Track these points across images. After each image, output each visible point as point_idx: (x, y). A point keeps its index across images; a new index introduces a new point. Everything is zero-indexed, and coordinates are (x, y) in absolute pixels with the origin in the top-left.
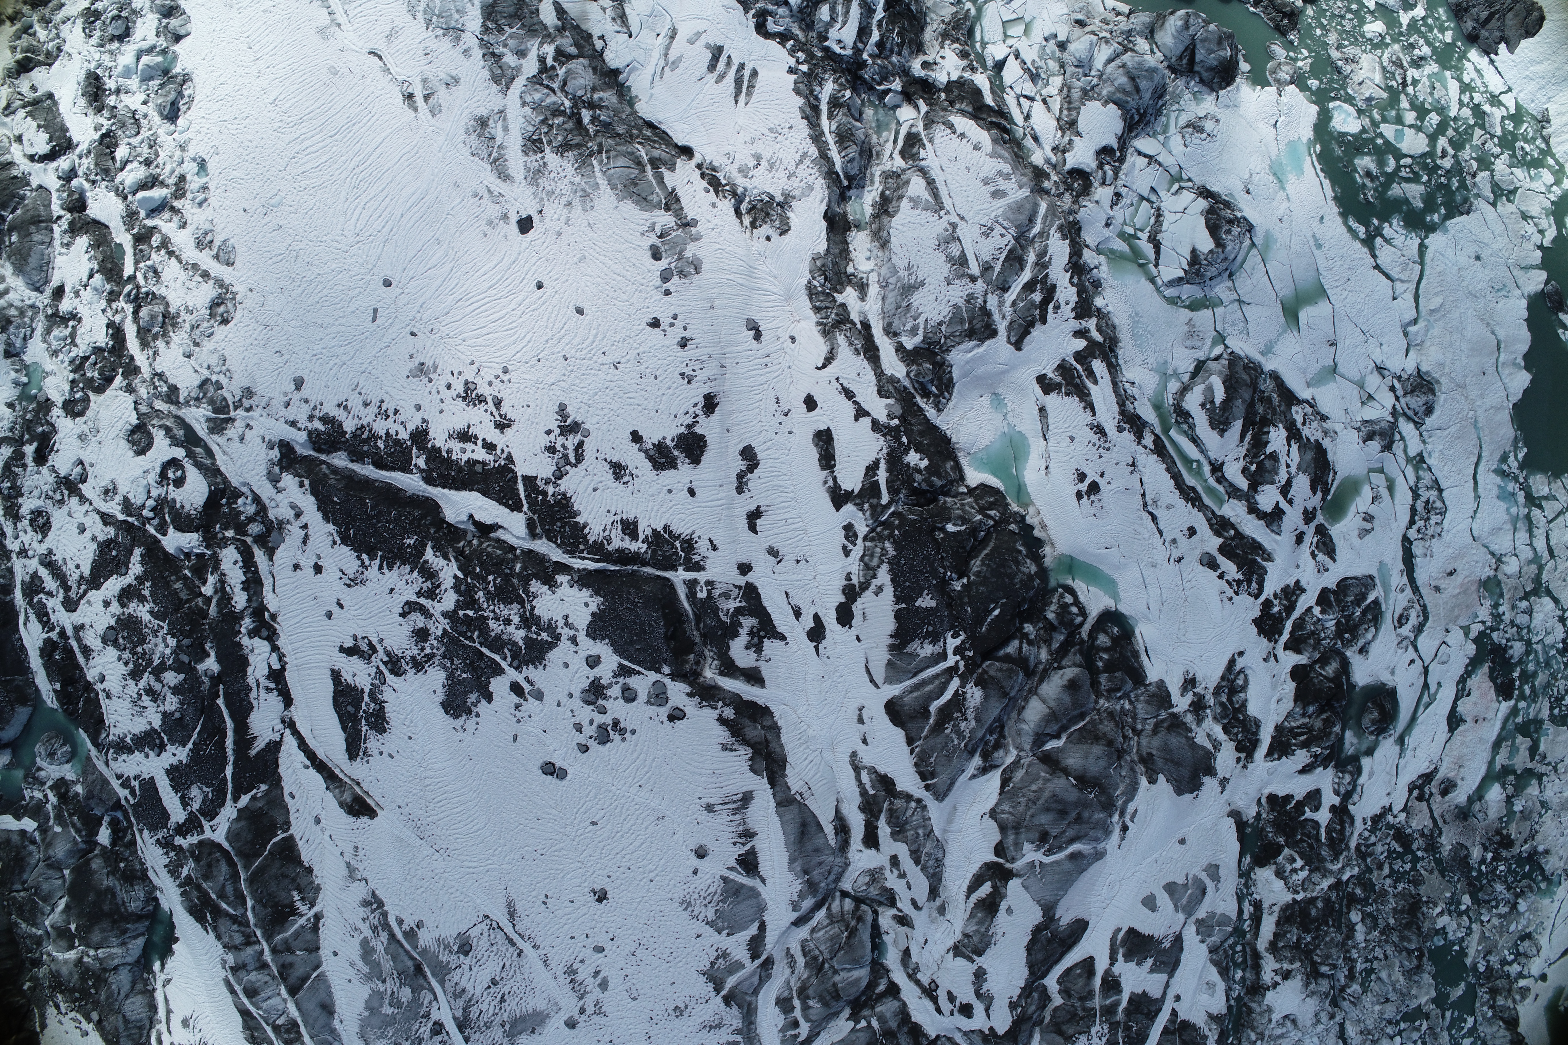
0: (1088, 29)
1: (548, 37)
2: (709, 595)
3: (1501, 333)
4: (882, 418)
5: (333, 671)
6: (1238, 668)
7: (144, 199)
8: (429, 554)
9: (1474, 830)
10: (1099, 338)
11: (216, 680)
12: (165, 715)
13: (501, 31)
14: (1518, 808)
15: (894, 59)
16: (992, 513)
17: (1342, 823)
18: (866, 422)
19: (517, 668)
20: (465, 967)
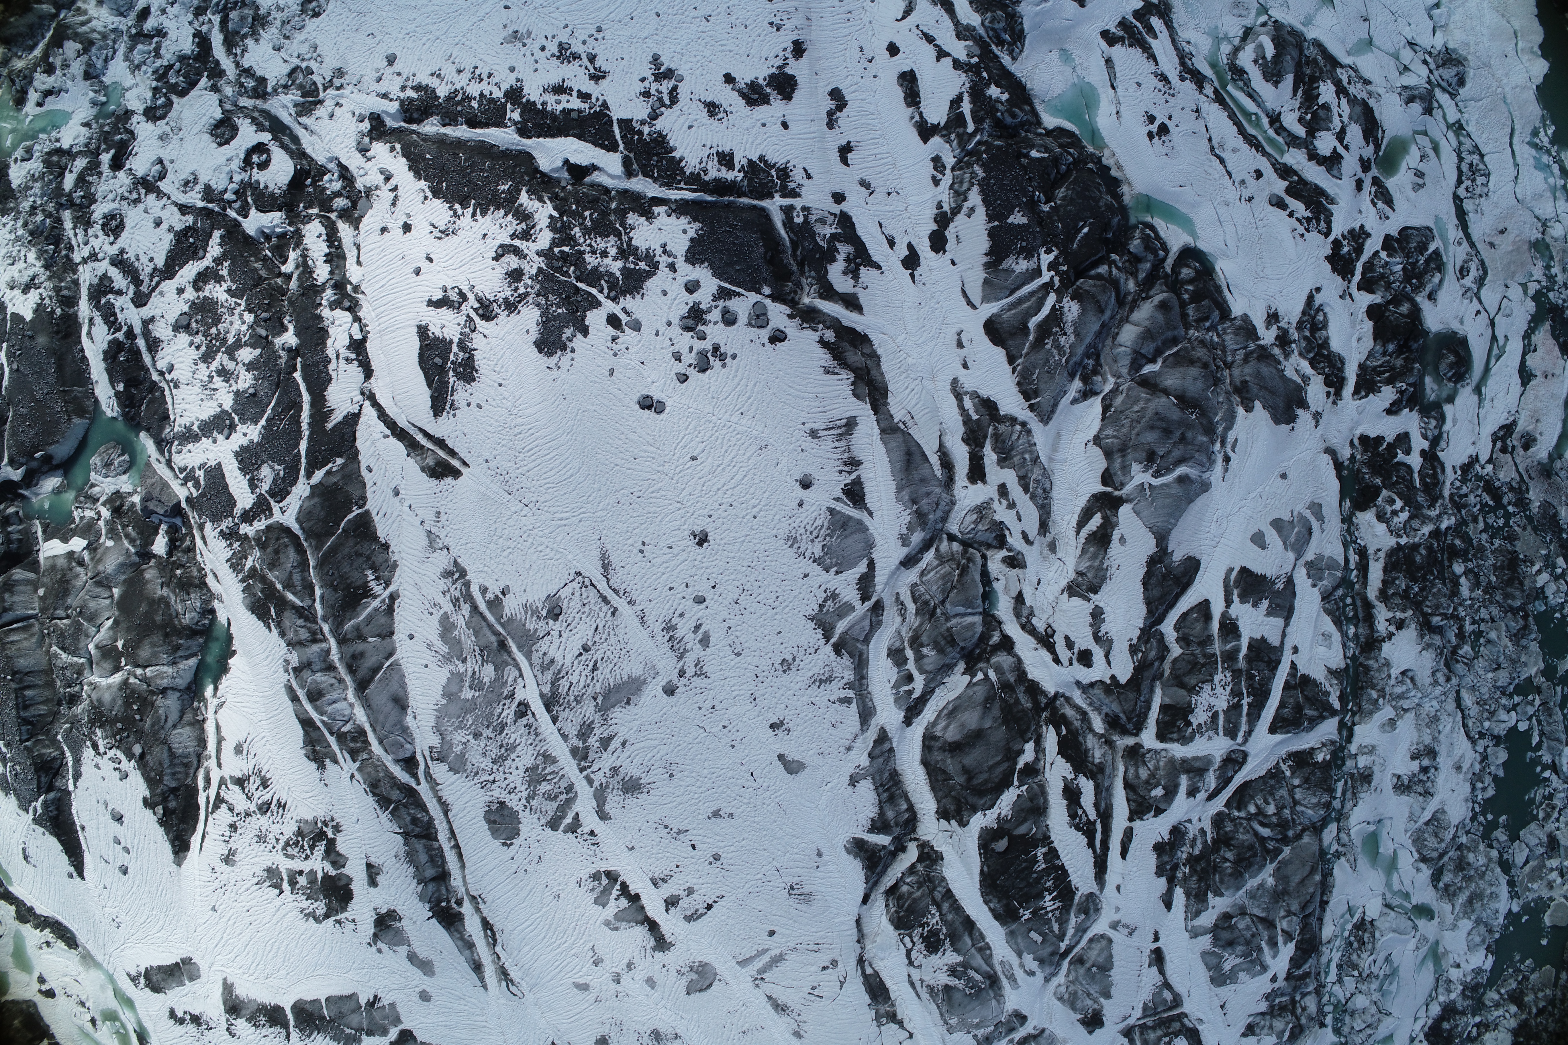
2: (806, 220)
3: (1516, 24)
4: (962, 57)
5: (420, 327)
6: (1317, 304)
8: (524, 198)
9: (1559, 489)
11: (293, 353)
12: (237, 393)
16: (1072, 151)
17: (1434, 468)
18: (947, 62)
19: (614, 299)
20: (555, 634)
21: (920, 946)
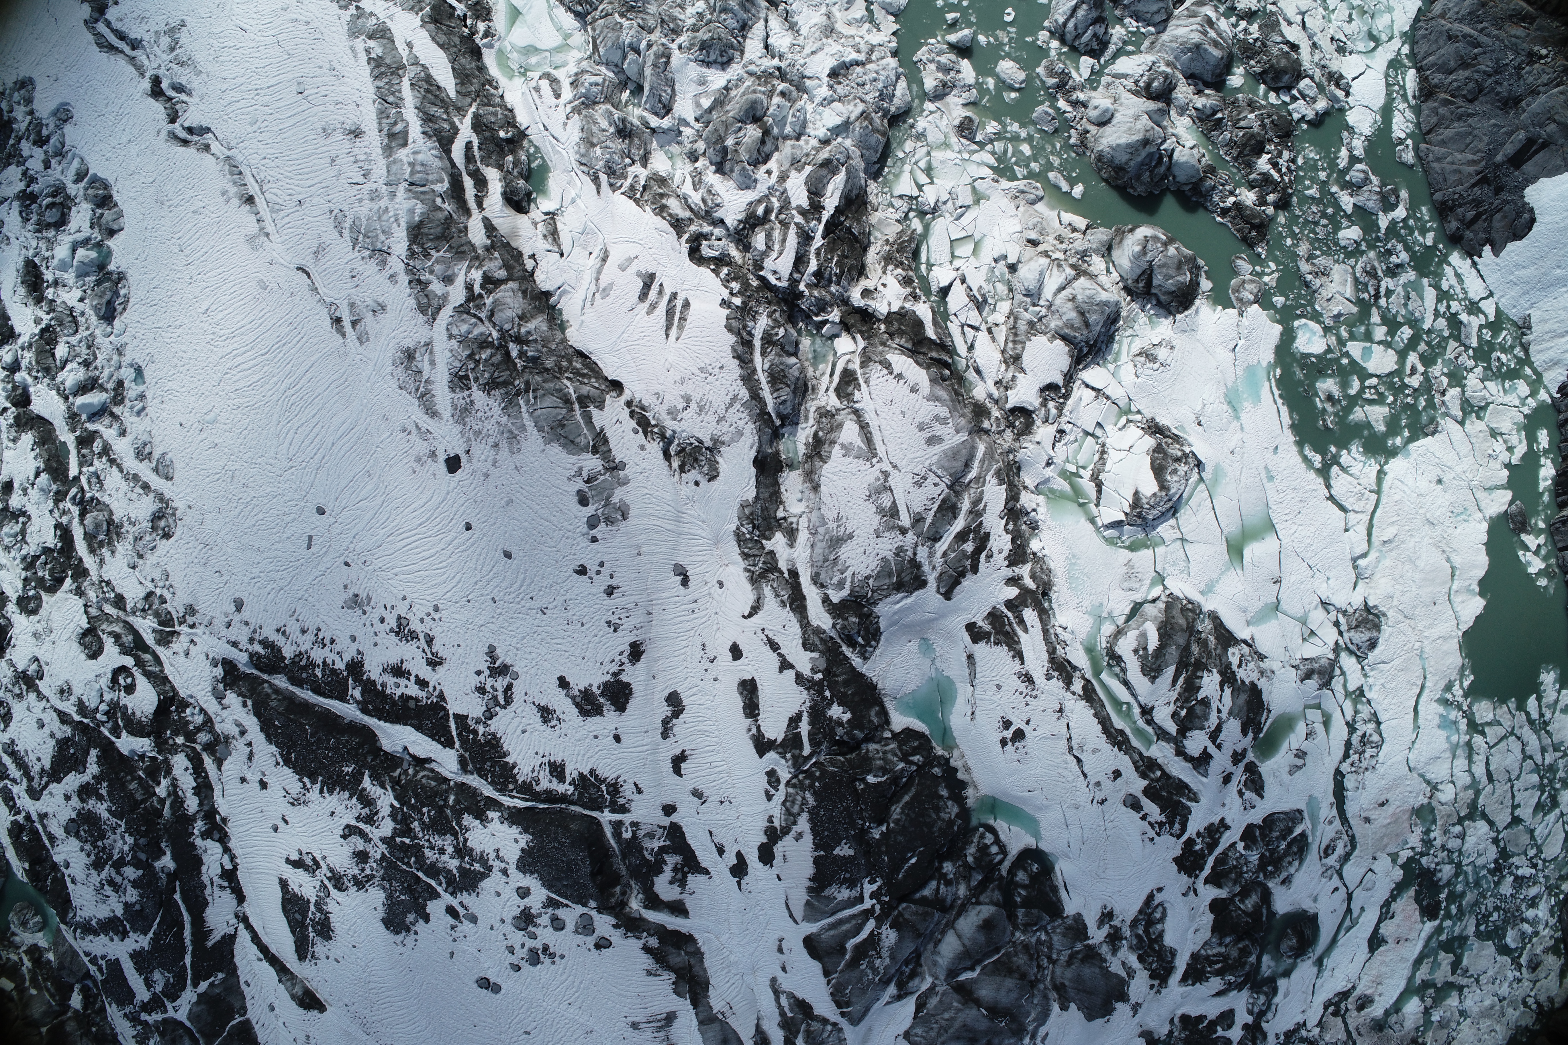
0: (1040, 248)
1: (477, 260)
2: (634, 836)
3: (1457, 560)
4: (806, 672)
5: (281, 880)
6: (1156, 903)
7: (84, 406)
8: (367, 782)
9: (1390, 1040)
10: (1032, 585)
11: (172, 876)
12: (126, 904)
13: (427, 255)
14: (1435, 1017)
15: (833, 288)
16: (916, 758)
17: (1254, 1039)
18: (790, 674)
19: (452, 893)
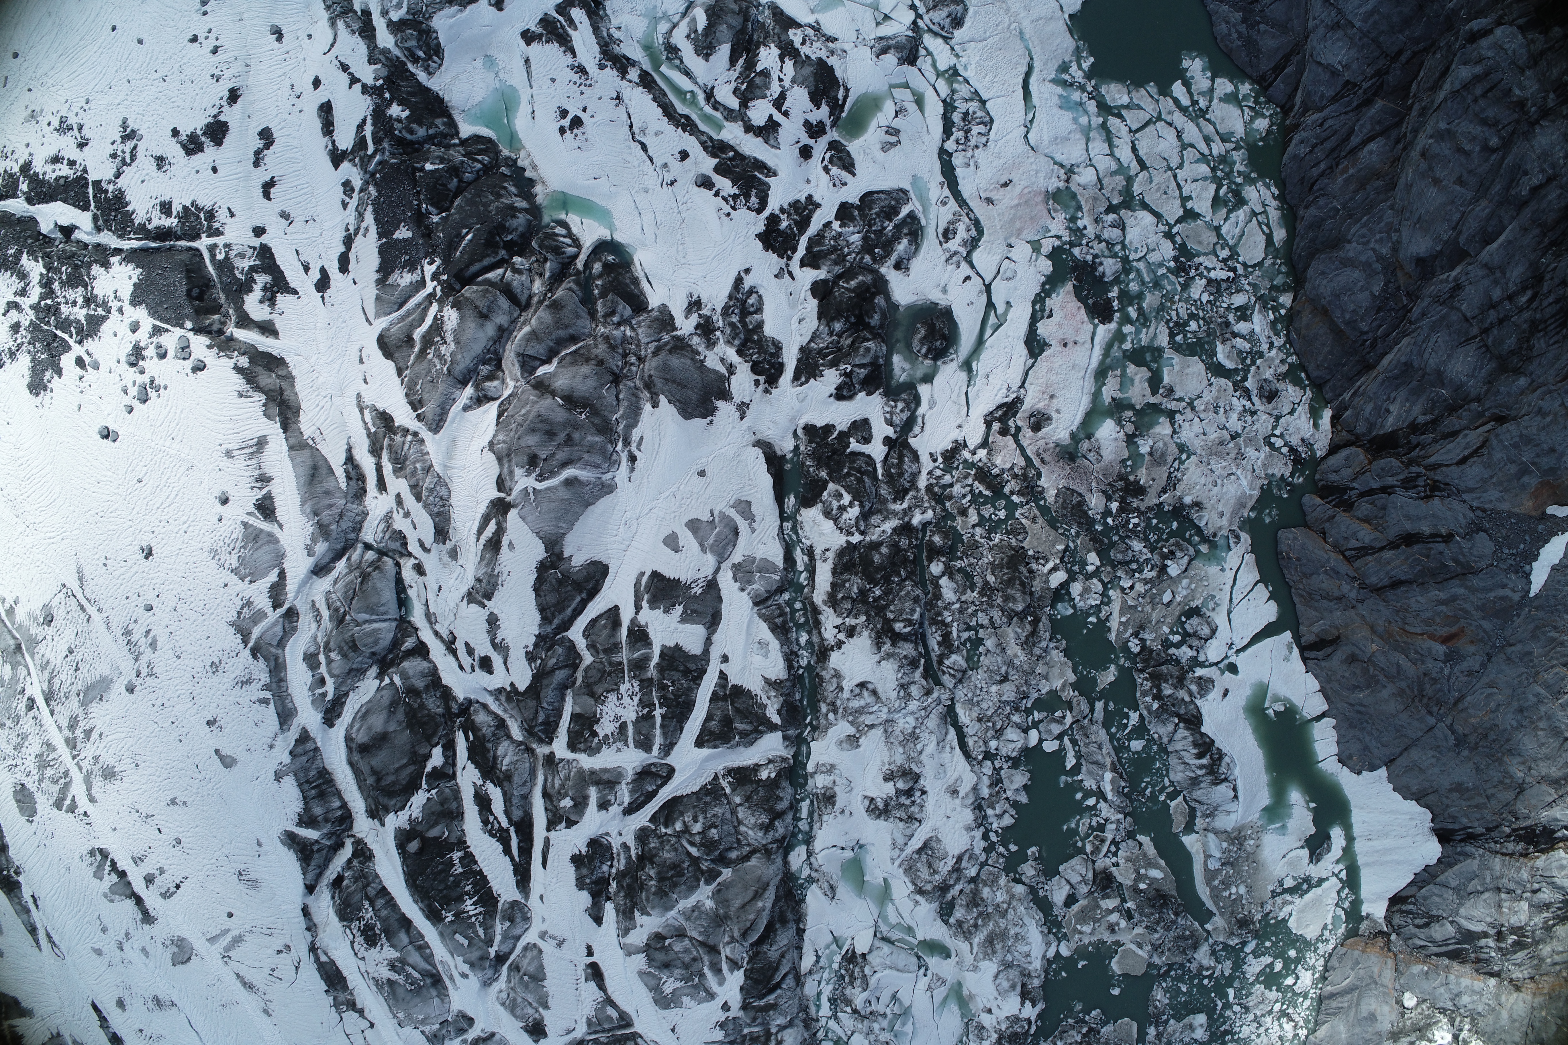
2: (227, 257)
4: (370, 81)
6: (747, 285)
8: (25, 260)
9: (1087, 473)
14: (1144, 449)
17: (902, 458)
18: (358, 87)
19: (80, 342)
20: (49, 638)
21: (359, 939)
